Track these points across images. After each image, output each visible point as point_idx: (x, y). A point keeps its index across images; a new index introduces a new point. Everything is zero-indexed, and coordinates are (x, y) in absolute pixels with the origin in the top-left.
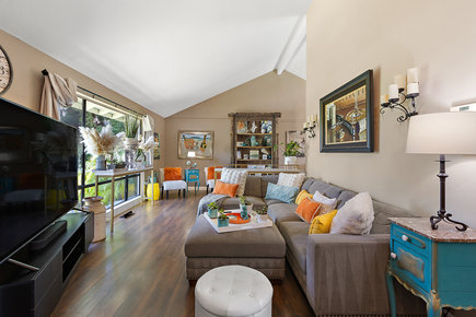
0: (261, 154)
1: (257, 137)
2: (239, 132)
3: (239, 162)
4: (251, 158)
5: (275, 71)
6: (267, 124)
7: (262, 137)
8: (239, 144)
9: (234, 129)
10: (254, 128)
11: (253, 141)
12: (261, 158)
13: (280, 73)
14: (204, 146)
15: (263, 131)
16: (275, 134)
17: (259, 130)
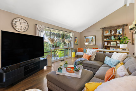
0: (117, 43)
1: (115, 36)
2: (105, 35)
3: (105, 47)
4: (112, 45)
5: (125, 5)
6: (120, 30)
7: (118, 36)
8: (105, 40)
9: (103, 34)
10: (113, 32)
11: (113, 38)
12: (117, 45)
13: (128, 5)
14: (92, 41)
15: (117, 33)
16: (124, 34)
17: (115, 33)
